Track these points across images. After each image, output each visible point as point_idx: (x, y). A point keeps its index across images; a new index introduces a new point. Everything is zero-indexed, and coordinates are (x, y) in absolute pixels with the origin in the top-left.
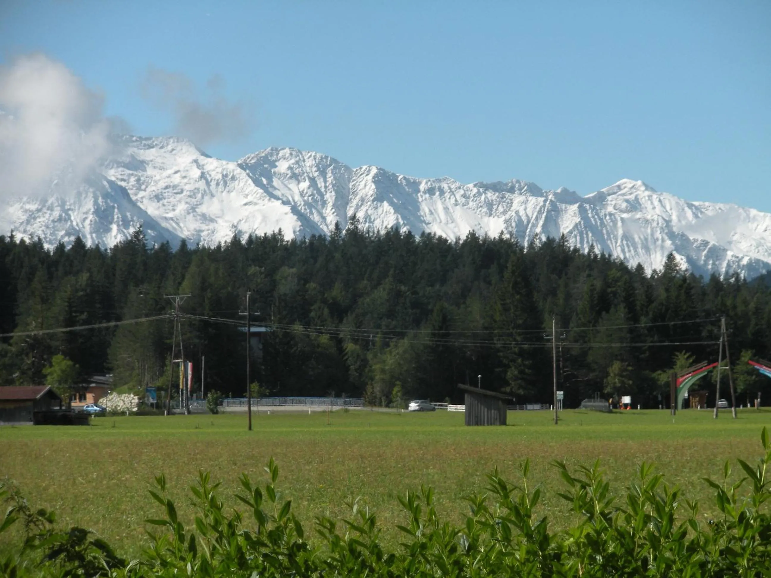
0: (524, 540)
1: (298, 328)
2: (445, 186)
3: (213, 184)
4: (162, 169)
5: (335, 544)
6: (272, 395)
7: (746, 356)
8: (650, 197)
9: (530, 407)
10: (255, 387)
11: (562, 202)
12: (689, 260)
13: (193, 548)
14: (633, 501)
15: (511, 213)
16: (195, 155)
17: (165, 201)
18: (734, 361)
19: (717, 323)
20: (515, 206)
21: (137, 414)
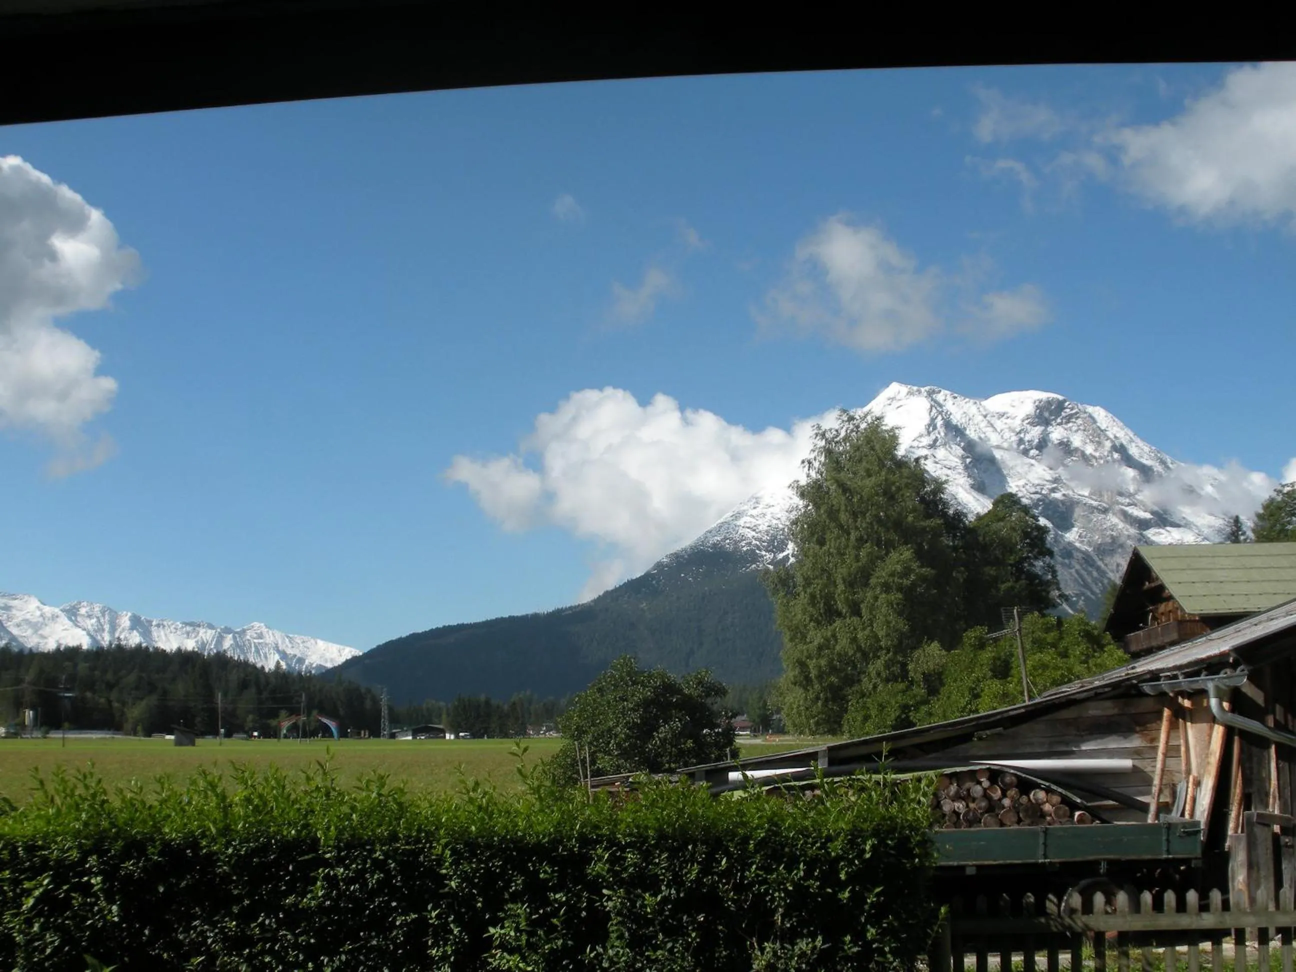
0: (214, 798)
1: (89, 694)
2: (165, 623)
3: (47, 619)
4: (21, 610)
5: (123, 800)
6: (74, 729)
7: (315, 712)
8: (268, 632)
9: (207, 737)
10: (66, 725)
11: (224, 633)
12: (287, 664)
13: (52, 800)
14: (266, 780)
15: (199, 638)
16: (38, 604)
17: (21, 628)
18: (309, 715)
19: (301, 696)
20: (200, 634)
21: (5, 738)
